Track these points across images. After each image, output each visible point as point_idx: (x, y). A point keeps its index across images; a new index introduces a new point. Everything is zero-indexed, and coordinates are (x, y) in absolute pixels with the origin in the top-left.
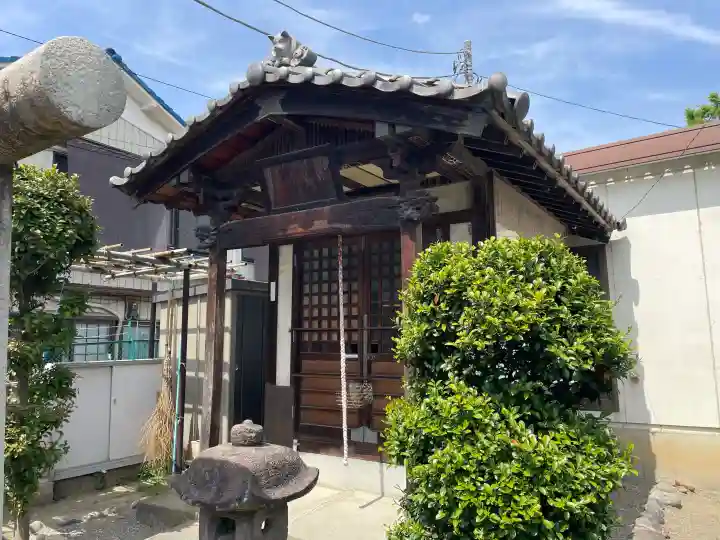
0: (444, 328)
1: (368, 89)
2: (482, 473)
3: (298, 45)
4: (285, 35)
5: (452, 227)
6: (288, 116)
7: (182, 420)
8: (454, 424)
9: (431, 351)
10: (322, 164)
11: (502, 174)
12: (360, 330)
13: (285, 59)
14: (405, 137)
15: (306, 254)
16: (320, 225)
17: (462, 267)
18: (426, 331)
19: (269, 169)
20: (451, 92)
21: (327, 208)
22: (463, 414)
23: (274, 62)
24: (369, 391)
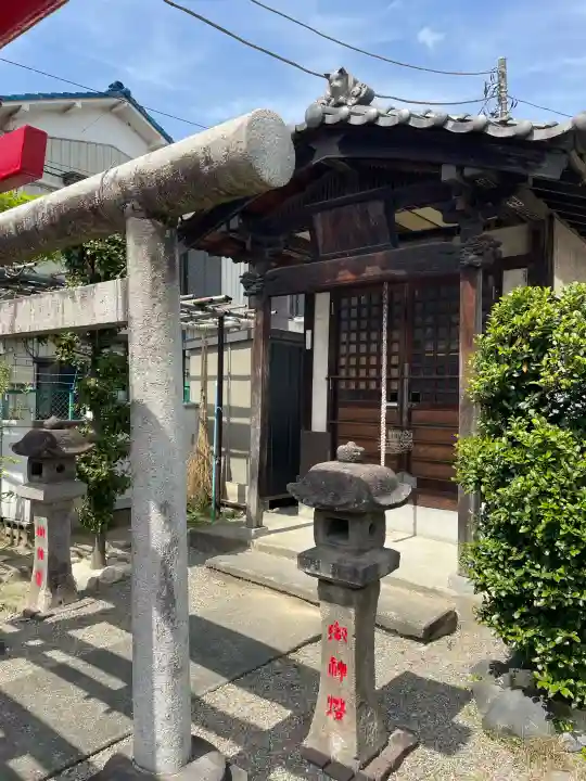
0: (525, 369)
1: (438, 129)
2: (565, 496)
3: (355, 83)
4: (341, 71)
5: (505, 272)
6: (343, 160)
7: (220, 461)
8: (537, 453)
9: (509, 391)
10: (376, 209)
11: (562, 216)
12: (400, 379)
13: (341, 98)
14: (472, 180)
15: (344, 302)
16: (372, 272)
17: (547, 311)
18: (506, 372)
19: (319, 214)
20: (530, 133)
21: (380, 253)
22: (546, 445)
23: (329, 101)
24: (408, 439)
